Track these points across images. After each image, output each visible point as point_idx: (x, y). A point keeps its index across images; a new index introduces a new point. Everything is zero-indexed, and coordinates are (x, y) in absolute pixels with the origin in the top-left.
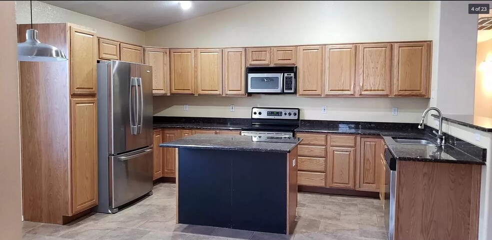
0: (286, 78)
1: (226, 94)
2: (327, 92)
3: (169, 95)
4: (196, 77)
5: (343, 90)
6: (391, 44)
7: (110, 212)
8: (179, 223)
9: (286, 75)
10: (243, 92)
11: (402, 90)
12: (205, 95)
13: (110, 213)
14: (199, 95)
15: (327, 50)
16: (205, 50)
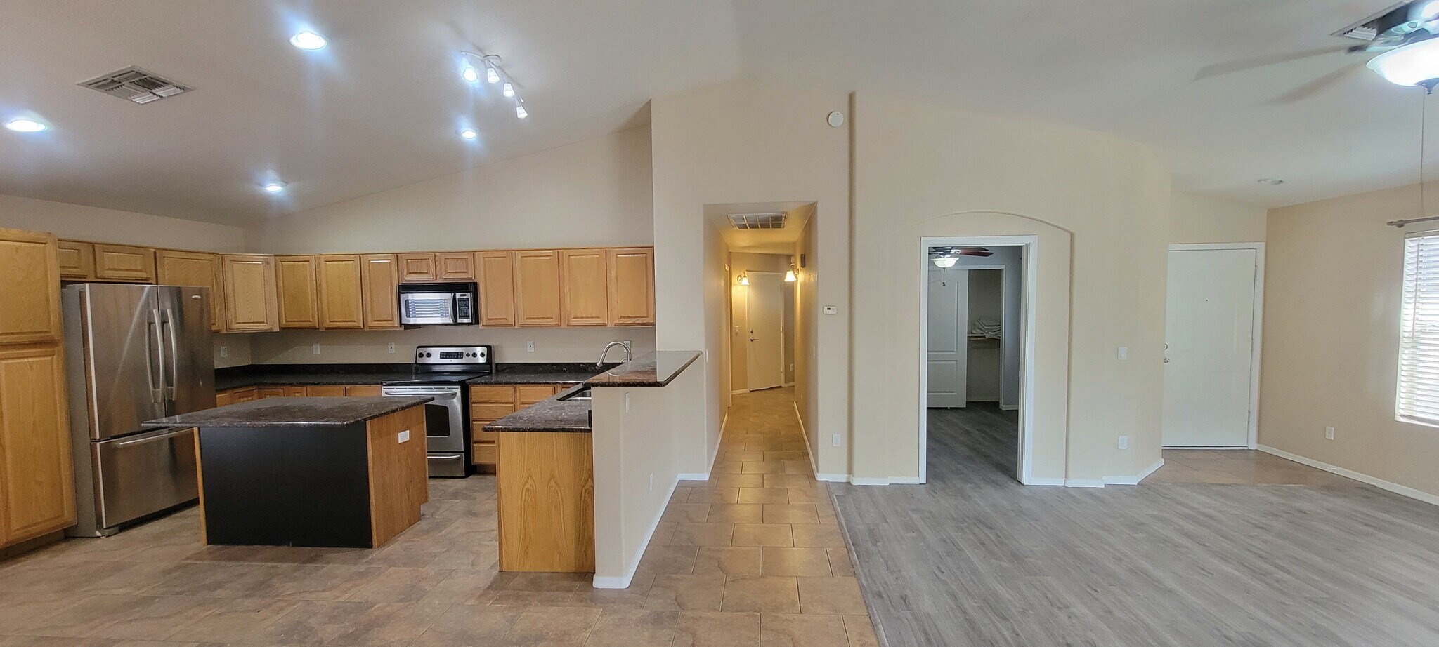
0: (460, 300)
1: (370, 327)
2: (522, 320)
3: (276, 329)
4: (320, 301)
5: (544, 318)
6: (606, 251)
7: (98, 534)
8: (208, 544)
9: (458, 295)
10: (396, 323)
11: (624, 317)
12: (336, 328)
13: (99, 537)
14: (327, 329)
15: (519, 257)
16: (334, 258)
